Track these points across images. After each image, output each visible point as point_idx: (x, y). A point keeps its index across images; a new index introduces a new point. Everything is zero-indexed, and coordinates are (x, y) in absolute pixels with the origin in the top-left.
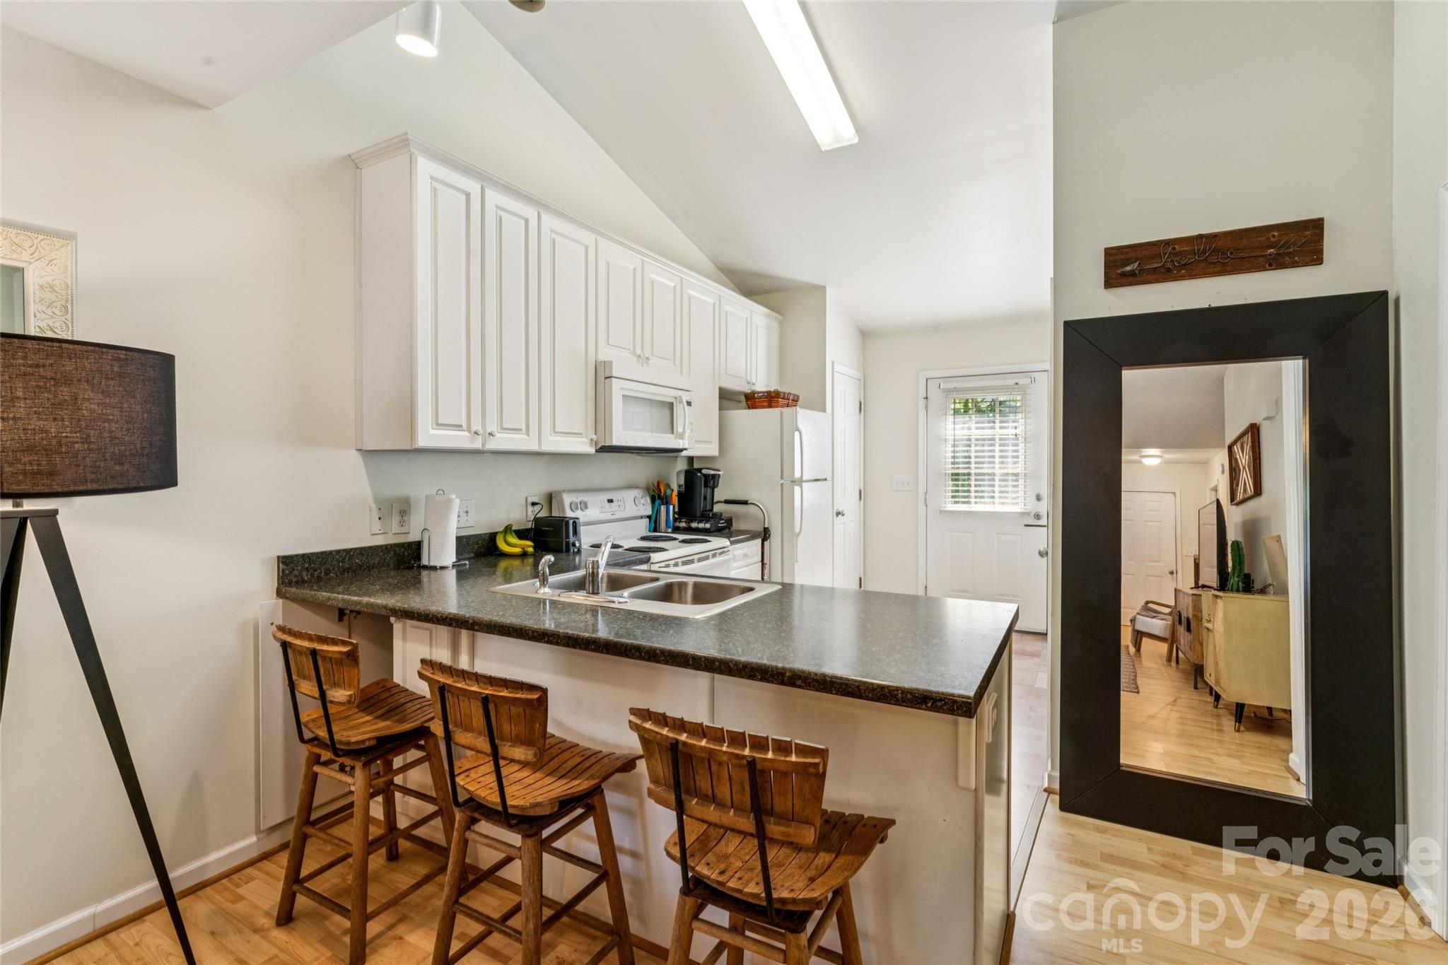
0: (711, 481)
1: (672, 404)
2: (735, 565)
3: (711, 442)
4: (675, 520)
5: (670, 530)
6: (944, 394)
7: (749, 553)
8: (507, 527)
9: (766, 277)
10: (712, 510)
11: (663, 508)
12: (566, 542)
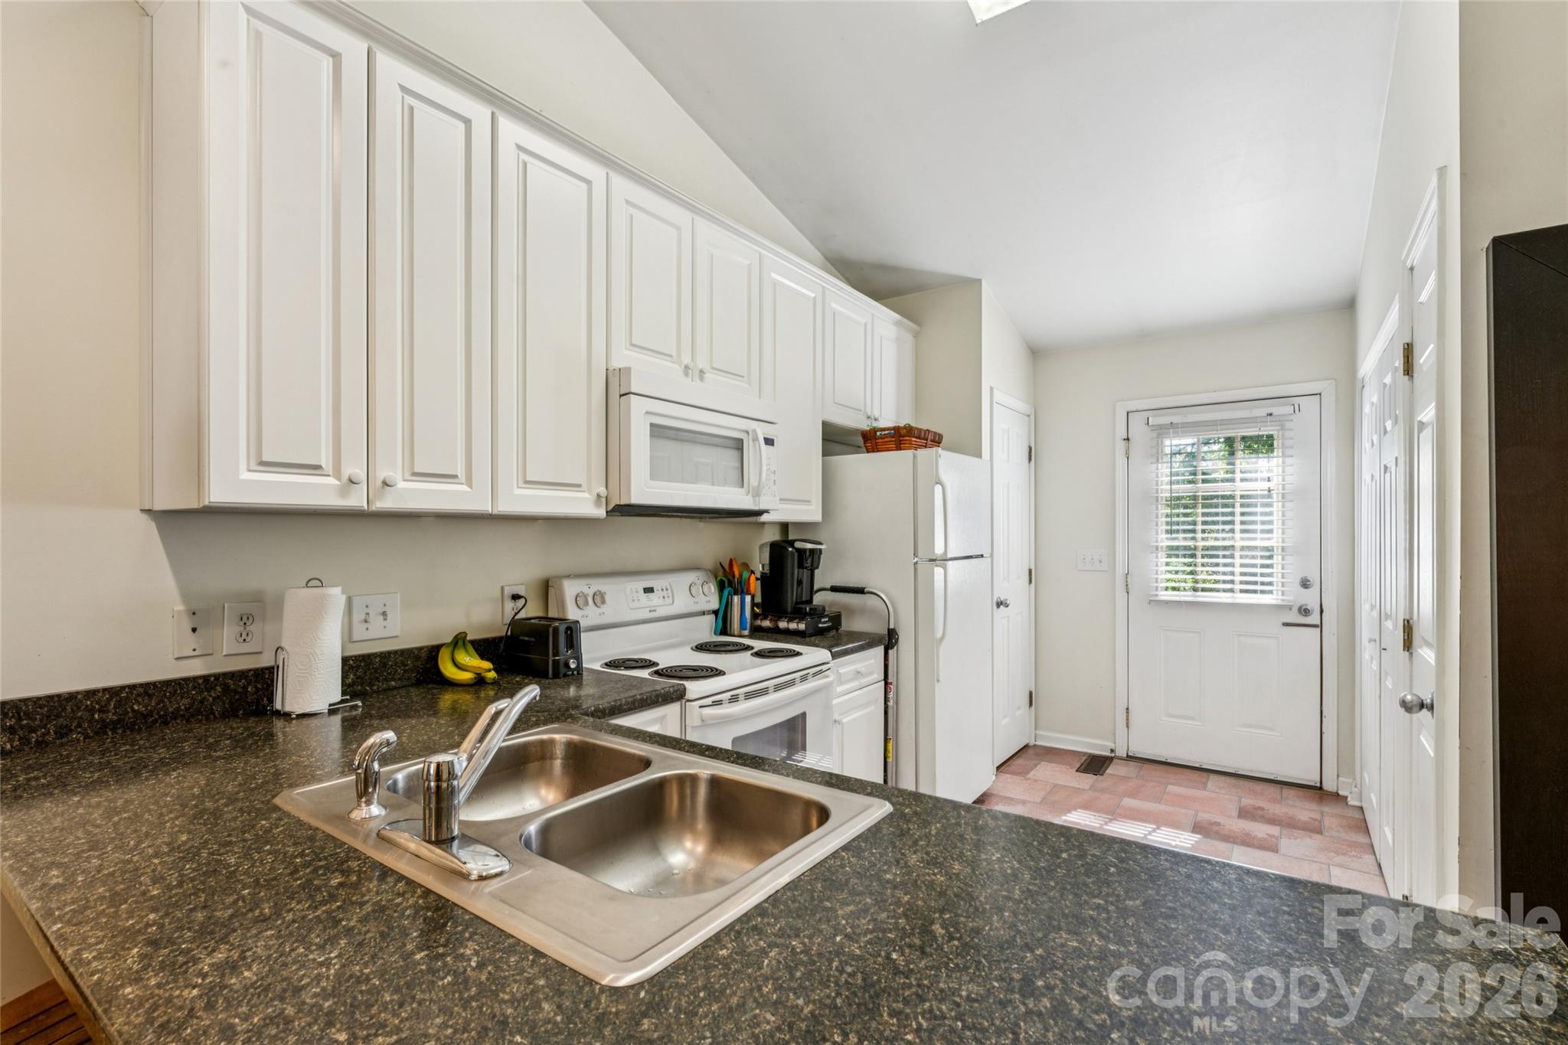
0: (809, 559)
1: (741, 441)
2: (840, 689)
3: (809, 501)
4: (755, 616)
5: (746, 632)
6: (1155, 434)
7: (863, 670)
8: (456, 637)
9: (894, 269)
10: (810, 601)
11: (736, 599)
12: (554, 661)
